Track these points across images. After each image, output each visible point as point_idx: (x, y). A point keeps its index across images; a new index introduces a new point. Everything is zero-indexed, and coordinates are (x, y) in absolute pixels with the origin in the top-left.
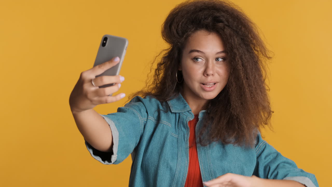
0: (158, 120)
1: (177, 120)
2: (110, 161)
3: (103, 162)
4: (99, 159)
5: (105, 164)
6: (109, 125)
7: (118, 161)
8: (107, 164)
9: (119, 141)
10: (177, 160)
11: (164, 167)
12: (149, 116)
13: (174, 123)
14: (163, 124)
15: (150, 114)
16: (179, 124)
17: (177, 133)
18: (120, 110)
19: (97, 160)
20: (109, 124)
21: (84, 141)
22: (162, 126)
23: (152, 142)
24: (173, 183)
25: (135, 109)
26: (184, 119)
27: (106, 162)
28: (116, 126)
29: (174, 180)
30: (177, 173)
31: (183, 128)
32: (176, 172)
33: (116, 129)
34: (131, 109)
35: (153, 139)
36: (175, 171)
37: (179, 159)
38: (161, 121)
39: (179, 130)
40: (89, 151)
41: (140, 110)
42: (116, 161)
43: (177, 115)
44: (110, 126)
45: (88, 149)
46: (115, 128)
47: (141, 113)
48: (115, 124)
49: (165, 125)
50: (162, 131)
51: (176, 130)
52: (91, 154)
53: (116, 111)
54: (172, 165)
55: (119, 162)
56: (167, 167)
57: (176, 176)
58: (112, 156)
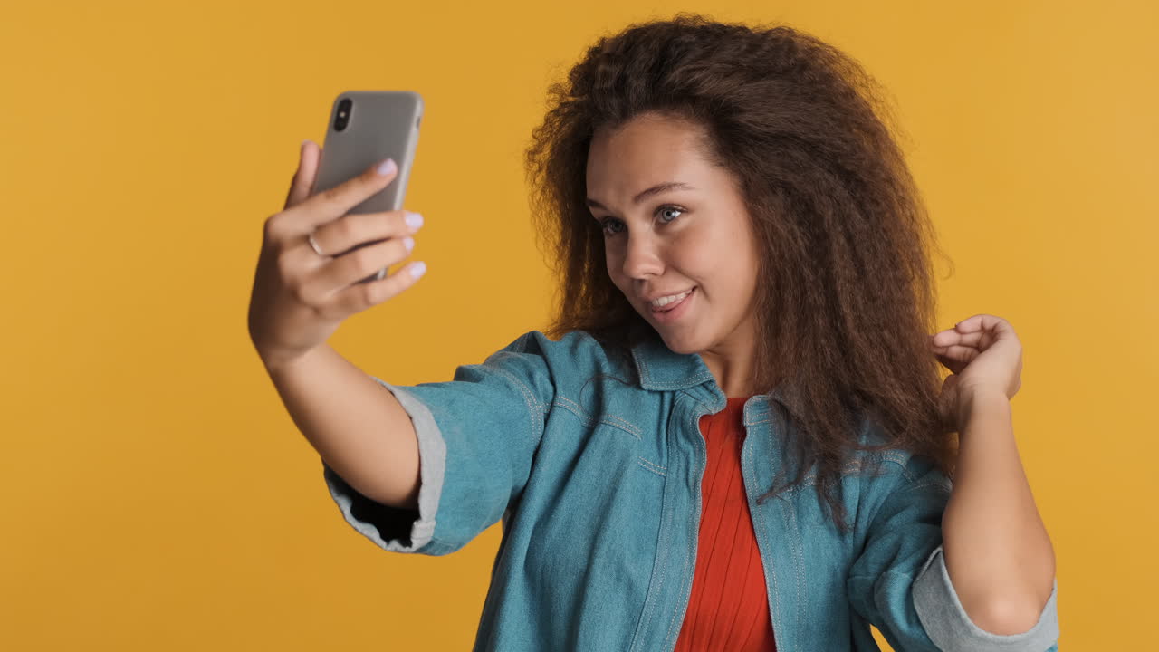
0: (597, 411)
1: (666, 415)
2: (406, 541)
3: (383, 543)
4: (372, 532)
5: (389, 548)
6: (411, 418)
7: (438, 542)
8: (396, 551)
9: (447, 474)
10: (652, 557)
11: (605, 579)
12: (561, 396)
13: (656, 424)
14: (611, 428)
15: (564, 390)
16: (672, 426)
17: (665, 459)
18: (463, 375)
19: (361, 534)
20: (412, 414)
21: (322, 468)
22: (608, 434)
23: (571, 487)
24: (637, 636)
25: (514, 374)
26: (685, 408)
27: (395, 544)
28: (437, 422)
29: (639, 627)
30: (652, 601)
31: (682, 441)
32: (649, 597)
33: (438, 433)
34: (501, 374)
35: (576, 476)
36: (645, 592)
37: (663, 554)
38: (606, 416)
39: (672, 447)
40: (336, 502)
41: (530, 376)
42: (431, 543)
43: (667, 397)
44: (415, 420)
45: (335, 494)
46: (435, 427)
47: (535, 386)
48: (434, 416)
49: (619, 431)
50: (609, 451)
51: (659, 447)
52: (342, 512)
53: (449, 376)
54: (634, 571)
55: (446, 549)
56: (618, 579)
57: (649, 611)
58: (415, 523)
